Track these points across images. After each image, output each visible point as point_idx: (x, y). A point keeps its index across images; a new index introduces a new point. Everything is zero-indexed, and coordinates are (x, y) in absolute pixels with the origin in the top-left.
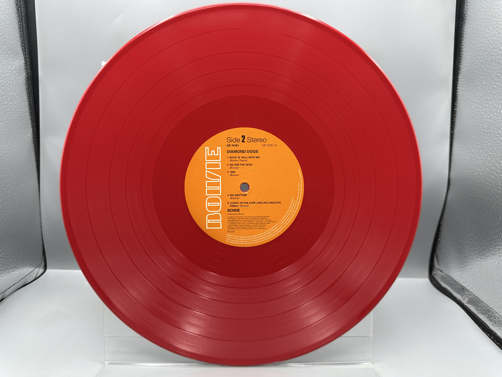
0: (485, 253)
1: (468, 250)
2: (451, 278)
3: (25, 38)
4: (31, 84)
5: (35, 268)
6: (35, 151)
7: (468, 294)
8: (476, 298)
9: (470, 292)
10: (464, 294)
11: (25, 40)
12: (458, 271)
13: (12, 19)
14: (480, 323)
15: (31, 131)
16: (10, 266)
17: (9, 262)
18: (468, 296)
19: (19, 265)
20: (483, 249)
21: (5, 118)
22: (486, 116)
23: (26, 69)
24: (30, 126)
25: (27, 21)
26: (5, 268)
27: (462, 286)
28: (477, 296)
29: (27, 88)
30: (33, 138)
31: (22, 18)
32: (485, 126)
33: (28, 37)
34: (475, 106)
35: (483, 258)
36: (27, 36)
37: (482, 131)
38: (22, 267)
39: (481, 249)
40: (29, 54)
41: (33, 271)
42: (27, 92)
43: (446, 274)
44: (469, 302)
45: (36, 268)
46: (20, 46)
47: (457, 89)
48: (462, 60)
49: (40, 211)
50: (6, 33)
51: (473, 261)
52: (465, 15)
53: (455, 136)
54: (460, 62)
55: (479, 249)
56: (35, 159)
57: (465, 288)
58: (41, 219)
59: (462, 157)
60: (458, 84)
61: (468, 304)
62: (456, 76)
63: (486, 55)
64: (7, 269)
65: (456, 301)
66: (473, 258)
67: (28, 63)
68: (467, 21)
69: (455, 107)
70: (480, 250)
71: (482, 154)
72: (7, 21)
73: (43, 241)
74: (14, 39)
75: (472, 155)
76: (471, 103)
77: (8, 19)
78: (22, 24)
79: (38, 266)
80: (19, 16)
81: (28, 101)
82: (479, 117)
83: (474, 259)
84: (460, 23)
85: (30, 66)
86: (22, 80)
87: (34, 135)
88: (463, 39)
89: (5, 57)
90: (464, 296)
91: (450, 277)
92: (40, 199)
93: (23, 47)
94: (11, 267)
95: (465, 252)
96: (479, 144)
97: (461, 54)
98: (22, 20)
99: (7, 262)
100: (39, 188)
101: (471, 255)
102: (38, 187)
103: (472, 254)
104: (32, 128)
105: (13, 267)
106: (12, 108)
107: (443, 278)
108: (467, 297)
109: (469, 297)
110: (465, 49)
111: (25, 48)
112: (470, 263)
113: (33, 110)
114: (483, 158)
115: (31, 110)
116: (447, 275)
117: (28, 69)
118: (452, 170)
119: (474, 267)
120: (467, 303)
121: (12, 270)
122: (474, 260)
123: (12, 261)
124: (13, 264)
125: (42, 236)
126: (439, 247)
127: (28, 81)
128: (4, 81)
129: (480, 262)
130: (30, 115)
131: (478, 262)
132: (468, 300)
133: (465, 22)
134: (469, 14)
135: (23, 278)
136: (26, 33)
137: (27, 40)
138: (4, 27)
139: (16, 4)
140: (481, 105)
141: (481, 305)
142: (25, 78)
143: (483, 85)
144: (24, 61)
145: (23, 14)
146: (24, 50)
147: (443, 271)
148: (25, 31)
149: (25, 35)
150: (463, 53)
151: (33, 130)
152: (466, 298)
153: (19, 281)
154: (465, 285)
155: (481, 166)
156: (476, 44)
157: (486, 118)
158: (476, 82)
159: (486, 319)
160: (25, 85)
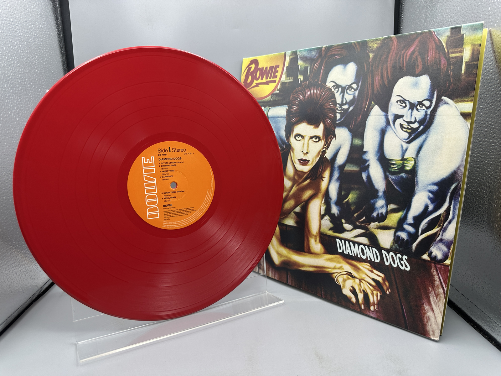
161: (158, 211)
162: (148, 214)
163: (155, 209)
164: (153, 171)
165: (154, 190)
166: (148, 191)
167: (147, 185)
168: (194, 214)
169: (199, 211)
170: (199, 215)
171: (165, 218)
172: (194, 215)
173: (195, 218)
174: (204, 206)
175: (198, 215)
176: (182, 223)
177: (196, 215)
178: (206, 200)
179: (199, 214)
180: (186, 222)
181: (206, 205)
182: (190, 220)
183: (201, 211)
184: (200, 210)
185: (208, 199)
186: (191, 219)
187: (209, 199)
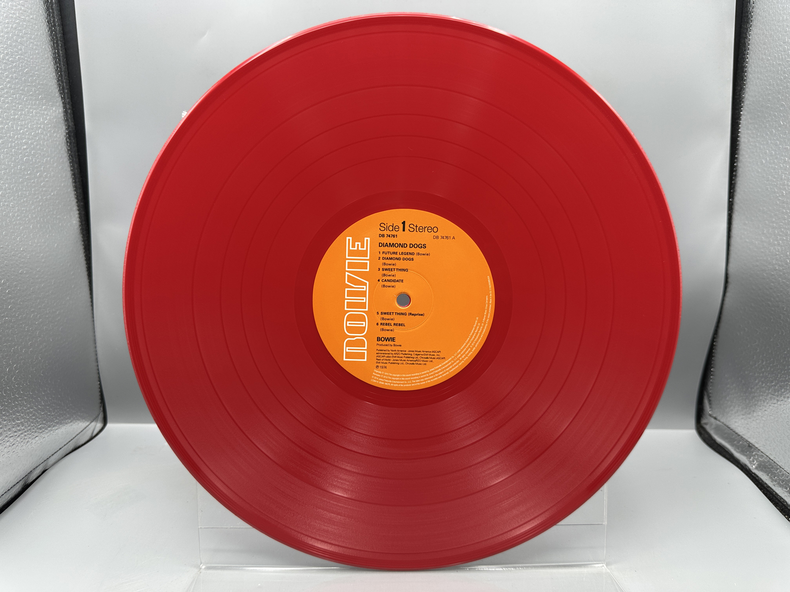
0: (784, 392)
1: (758, 387)
2: (731, 430)
3: (63, 73)
4: (74, 143)
5: (90, 422)
6: (83, 245)
7: (757, 455)
8: (771, 461)
9: (762, 452)
10: (753, 456)
11: (64, 75)
12: (742, 418)
13: (43, 46)
14: (777, 501)
15: (77, 216)
16: (54, 421)
17: (52, 415)
18: (758, 459)
19: (67, 419)
20: (780, 386)
21: (37, 198)
22: (785, 176)
23: (67, 120)
24: (75, 208)
25: (65, 45)
26: (47, 425)
27: (749, 442)
28: (772, 458)
29: (68, 150)
30: (80, 226)
31: (57, 43)
32: (784, 192)
33: (68, 70)
34: (768, 159)
35: (782, 400)
36: (66, 70)
37: (779, 200)
38: (71, 422)
39: (778, 385)
40: (70, 97)
41: (87, 426)
42: (69, 156)
43: (723, 423)
44: (760, 467)
45: (92, 422)
46: (56, 86)
47: (739, 132)
48: (747, 86)
49: (95, 336)
50: (35, 67)
51: (765, 404)
52: (750, 14)
53: (736, 207)
54: (744, 89)
55: (775, 386)
56: (84, 258)
57: (754, 446)
58: (96, 347)
59: (747, 240)
60: (740, 124)
61: (759, 470)
62: (737, 112)
63: (785, 78)
64: (49, 427)
65: (739, 465)
66: (766, 399)
67: (69, 111)
68: (754, 24)
69: (735, 160)
70: (776, 388)
71: (778, 237)
72: (36, 49)
73: (100, 381)
74: (47, 76)
75: (763, 237)
76: (761, 155)
77: (37, 45)
78: (58, 51)
79: (95, 419)
80: (52, 40)
81: (71, 170)
82: (775, 178)
83: (768, 401)
84: (742, 26)
85: (72, 116)
86: (62, 137)
87: (81, 222)
88: (748, 53)
89: (35, 105)
90: (752, 457)
91: (729, 428)
92: (93, 317)
93: (61, 87)
94: (56, 423)
95: (753, 390)
96: (774, 220)
97: (746, 76)
98: (58, 46)
99: (49, 415)
100: (92, 302)
101: (762, 395)
102: (90, 300)
103: (765, 393)
104: (79, 210)
105: (57, 423)
106: (47, 181)
107: (718, 429)
108: (756, 459)
109: (760, 459)
110: (751, 68)
111: (63, 88)
112: (760, 406)
113: (78, 183)
114: (781, 242)
115: (75, 182)
116: (725, 425)
117: (70, 120)
118: (731, 260)
119: (766, 412)
120: (756, 468)
121: (56, 428)
122: (767, 403)
123: (56, 413)
124: (58, 418)
125: (99, 373)
126: (711, 380)
127: (70, 139)
128: (34, 142)
129: (776, 405)
130: (75, 190)
131: (773, 405)
132: (758, 465)
133: (751, 25)
134: (758, 12)
135: (74, 438)
136: (64, 66)
137: (65, 76)
138: (32, 59)
139: (48, 22)
140: (777, 158)
141: (778, 473)
142: (65, 134)
143: (780, 127)
144: (62, 108)
145: (59, 36)
146: (62, 91)
147: (718, 418)
148: (63, 62)
149: (63, 69)
150: (748, 75)
151: (79, 214)
152: (755, 462)
153: (67, 443)
154: (752, 441)
155: (777, 255)
156: (768, 60)
157: (785, 179)
158: (768, 121)
159: (786, 494)
160: (66, 145)
161: (366, 348)
162: (346, 349)
163: (360, 343)
164: (364, 266)
165: (363, 305)
166: (350, 305)
167: (351, 294)
168: (440, 365)
169: (450, 361)
170: (450, 369)
171: (378, 364)
172: (440, 368)
173: (441, 375)
174: (464, 353)
175: (447, 369)
176: (411, 380)
177: (443, 370)
178: (469, 341)
179: (451, 367)
180: (419, 379)
181: (469, 352)
182: (429, 376)
183: (455, 362)
184: (452, 359)
185: (474, 339)
186: (432, 375)
187: (478, 340)
